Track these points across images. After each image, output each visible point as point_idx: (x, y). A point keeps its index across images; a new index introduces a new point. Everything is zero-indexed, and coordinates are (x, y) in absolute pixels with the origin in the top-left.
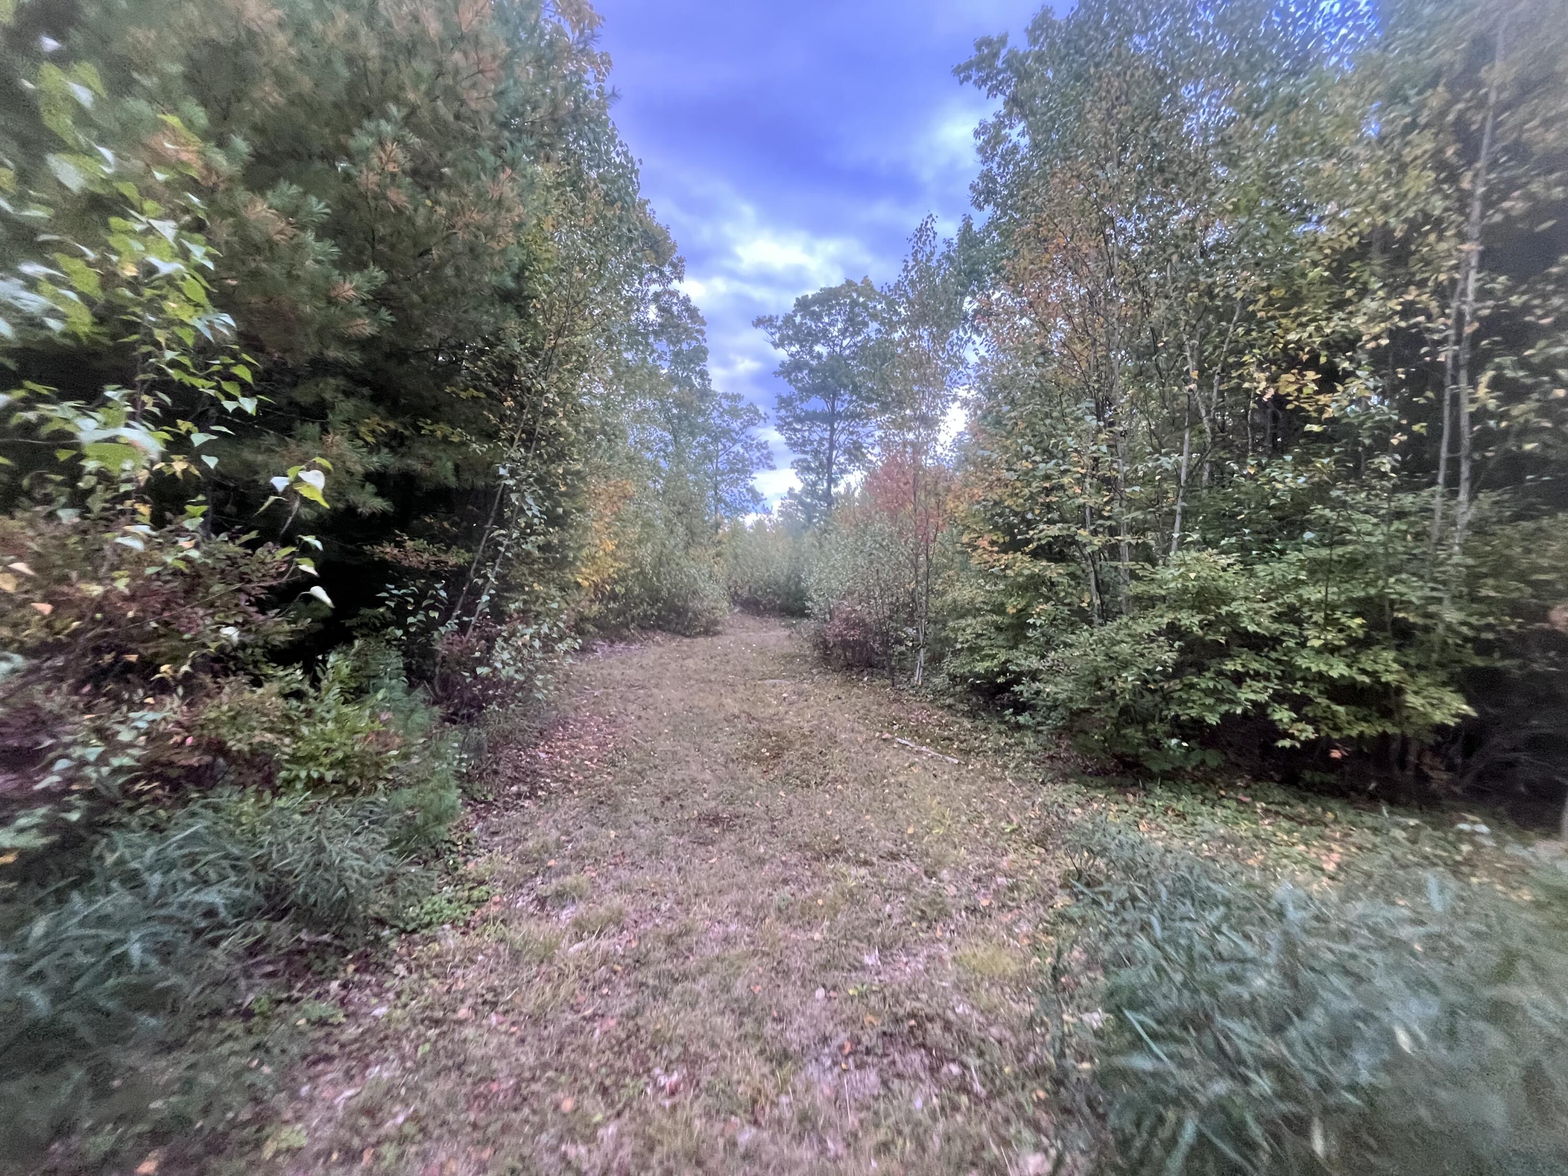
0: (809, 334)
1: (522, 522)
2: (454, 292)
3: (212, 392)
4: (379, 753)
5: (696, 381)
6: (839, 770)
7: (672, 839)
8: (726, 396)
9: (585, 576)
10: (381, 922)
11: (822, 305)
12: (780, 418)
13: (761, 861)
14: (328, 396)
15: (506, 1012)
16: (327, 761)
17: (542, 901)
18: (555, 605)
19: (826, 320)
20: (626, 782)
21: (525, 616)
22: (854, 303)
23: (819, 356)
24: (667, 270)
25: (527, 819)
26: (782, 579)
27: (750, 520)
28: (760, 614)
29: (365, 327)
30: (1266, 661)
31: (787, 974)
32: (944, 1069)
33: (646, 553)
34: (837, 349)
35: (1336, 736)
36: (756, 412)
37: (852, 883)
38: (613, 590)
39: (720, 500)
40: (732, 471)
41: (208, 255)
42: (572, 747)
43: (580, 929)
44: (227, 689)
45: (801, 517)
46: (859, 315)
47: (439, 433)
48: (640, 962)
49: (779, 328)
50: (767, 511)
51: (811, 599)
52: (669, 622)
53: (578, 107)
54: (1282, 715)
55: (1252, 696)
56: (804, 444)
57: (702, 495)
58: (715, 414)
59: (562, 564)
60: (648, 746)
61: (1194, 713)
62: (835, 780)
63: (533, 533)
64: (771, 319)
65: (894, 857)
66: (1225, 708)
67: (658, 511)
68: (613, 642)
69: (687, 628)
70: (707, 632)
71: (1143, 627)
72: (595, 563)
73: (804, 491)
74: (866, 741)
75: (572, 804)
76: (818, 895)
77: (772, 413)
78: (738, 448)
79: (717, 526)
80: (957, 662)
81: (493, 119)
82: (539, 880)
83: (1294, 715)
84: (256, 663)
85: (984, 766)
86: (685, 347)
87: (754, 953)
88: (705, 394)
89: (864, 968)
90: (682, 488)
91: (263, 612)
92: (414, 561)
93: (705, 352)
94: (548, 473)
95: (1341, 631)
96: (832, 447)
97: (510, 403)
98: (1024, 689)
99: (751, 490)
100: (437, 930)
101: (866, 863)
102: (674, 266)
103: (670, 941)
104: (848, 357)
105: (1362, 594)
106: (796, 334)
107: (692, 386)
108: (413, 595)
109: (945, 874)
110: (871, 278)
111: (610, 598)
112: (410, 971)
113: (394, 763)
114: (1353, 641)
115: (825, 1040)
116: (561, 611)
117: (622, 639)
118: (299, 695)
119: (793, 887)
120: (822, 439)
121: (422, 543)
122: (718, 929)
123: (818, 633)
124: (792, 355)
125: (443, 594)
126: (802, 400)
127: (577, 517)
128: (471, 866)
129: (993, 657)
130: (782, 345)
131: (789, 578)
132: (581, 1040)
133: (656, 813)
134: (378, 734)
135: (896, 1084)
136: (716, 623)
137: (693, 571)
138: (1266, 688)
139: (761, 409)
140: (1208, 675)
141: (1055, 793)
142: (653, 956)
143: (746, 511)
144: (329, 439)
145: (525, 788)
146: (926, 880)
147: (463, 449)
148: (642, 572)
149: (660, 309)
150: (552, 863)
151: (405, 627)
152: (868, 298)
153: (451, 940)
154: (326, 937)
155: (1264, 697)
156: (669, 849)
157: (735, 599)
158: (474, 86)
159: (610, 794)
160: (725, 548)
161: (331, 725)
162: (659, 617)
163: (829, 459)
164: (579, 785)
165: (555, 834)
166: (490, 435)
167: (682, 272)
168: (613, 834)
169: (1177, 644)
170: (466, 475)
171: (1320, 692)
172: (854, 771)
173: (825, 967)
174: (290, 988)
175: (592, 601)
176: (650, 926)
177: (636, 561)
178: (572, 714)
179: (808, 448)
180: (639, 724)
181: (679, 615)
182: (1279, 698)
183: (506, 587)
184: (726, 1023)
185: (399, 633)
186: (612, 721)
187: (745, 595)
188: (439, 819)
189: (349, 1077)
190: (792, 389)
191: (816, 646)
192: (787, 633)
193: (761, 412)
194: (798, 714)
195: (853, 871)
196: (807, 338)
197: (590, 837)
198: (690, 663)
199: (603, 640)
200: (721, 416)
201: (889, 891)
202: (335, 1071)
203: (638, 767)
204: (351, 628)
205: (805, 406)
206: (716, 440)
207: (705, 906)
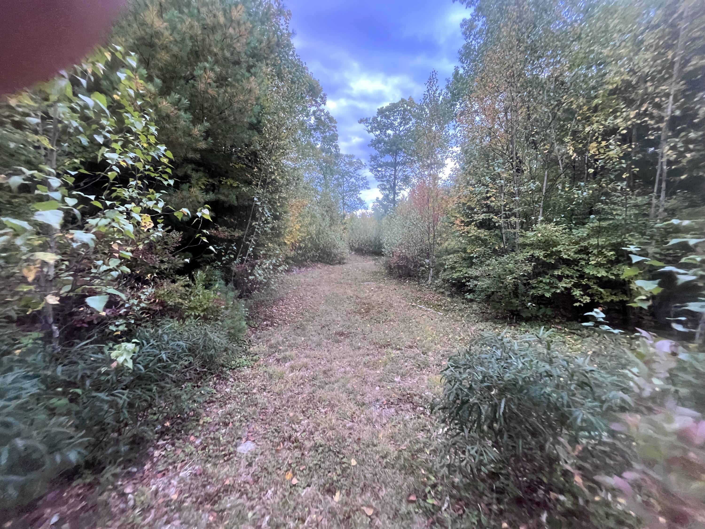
0: (384, 126)
1: (263, 219)
2: (233, 126)
3: (159, 178)
4: (217, 307)
5: (333, 150)
6: (392, 317)
7: (325, 341)
8: (347, 156)
9: (288, 240)
10: (223, 366)
11: (389, 111)
12: (371, 166)
13: (359, 348)
14: (189, 172)
15: (269, 392)
16: (200, 309)
17: (278, 360)
18: (277, 252)
19: (392, 118)
20: (307, 321)
21: (265, 256)
22: (405, 110)
23: (389, 135)
24: (319, 100)
25: (270, 333)
26: (373, 239)
27: (359, 213)
28: (363, 255)
29: (202, 145)
30: (573, 271)
31: (366, 383)
32: (418, 408)
33: (313, 229)
34: (398, 132)
35: (601, 301)
36: (361, 163)
37: (393, 355)
38: (299, 245)
39: (345, 204)
40: (350, 191)
41: (156, 130)
42: (286, 308)
43: (292, 369)
44: (165, 284)
45: (382, 210)
46: (408, 115)
47: (228, 183)
48: (314, 379)
49: (371, 124)
50: (366, 208)
51: (384, 248)
52: (324, 259)
53: (279, 41)
54: (577, 293)
55: (565, 285)
56: (382, 177)
57: (337, 202)
58: (342, 165)
59: (279, 235)
60: (316, 308)
61: (540, 293)
62: (391, 321)
63: (268, 223)
64: (366, 120)
65: (411, 347)
66: (554, 290)
67: (318, 210)
68: (300, 268)
69: (332, 261)
70: (340, 263)
71: (520, 257)
72: (291, 234)
73: (384, 199)
74: (405, 306)
75: (286, 329)
76: (380, 359)
77: (368, 163)
78: (353, 180)
79: (344, 216)
80: (445, 274)
81: (246, 54)
82: (277, 354)
83: (582, 293)
84: (172, 275)
85: (453, 316)
86: (328, 134)
87: (355, 377)
88: (338, 156)
89: (394, 381)
90: (328, 200)
91: (174, 256)
92: (222, 235)
93: (337, 136)
94: (273, 198)
95: (605, 257)
96: (395, 178)
97: (256, 170)
98: (471, 284)
99: (359, 199)
100: (242, 369)
101: (399, 349)
102: (322, 98)
103: (325, 372)
104: (403, 135)
105: (615, 241)
106: (378, 126)
107: (331, 152)
108: (224, 249)
109: (430, 353)
110: (413, 97)
111: (298, 249)
112: (235, 380)
113: (223, 311)
114: (610, 262)
115: (378, 400)
116: (280, 254)
117: (304, 266)
118: (188, 286)
119: (371, 357)
120: (391, 174)
121: (225, 228)
122: (343, 370)
123: (387, 262)
124: (376, 136)
125: (235, 248)
126: (381, 157)
127: (285, 216)
128: (251, 349)
129: (461, 271)
130: (372, 131)
131: (376, 239)
132: (295, 399)
133: (319, 332)
134: (217, 300)
135: (400, 412)
136: (343, 259)
137: (333, 236)
138: (571, 281)
139: (363, 161)
140: (547, 277)
141: (481, 326)
142: (318, 377)
143: (357, 209)
144: (192, 190)
145: (269, 323)
146: (422, 355)
147: (239, 190)
148: (311, 237)
149: (316, 118)
150: (281, 348)
151: (221, 261)
152: (412, 107)
153: (247, 371)
154: (205, 370)
155: (569, 286)
156: (324, 344)
157: (352, 248)
158: (238, 41)
159: (301, 325)
160: (348, 226)
161: (201, 296)
162: (319, 257)
163: (394, 184)
164: (290, 322)
165: (281, 338)
166: (249, 183)
167: (325, 101)
168: (303, 339)
169: (533, 264)
170: (240, 200)
171: (594, 283)
172: (398, 317)
173: (380, 381)
174: (197, 383)
175: (291, 250)
176: (318, 369)
177: (309, 233)
178: (285, 296)
179: (385, 179)
180: (312, 299)
181: (328, 256)
182: (576, 286)
183: (258, 245)
184: (344, 396)
185: (219, 263)
186: (301, 298)
187: (357, 247)
188: (239, 331)
189: (221, 407)
190: (377, 152)
191: (387, 268)
192: (374, 262)
193: (363, 163)
194: (378, 296)
195: (394, 352)
196: (383, 127)
197: (294, 339)
198: (332, 276)
199: (296, 266)
200: (345, 165)
201: (407, 359)
202: (217, 405)
203: (312, 315)
204: (200, 262)
205: (383, 160)
206: (343, 177)
207: (337, 362)
